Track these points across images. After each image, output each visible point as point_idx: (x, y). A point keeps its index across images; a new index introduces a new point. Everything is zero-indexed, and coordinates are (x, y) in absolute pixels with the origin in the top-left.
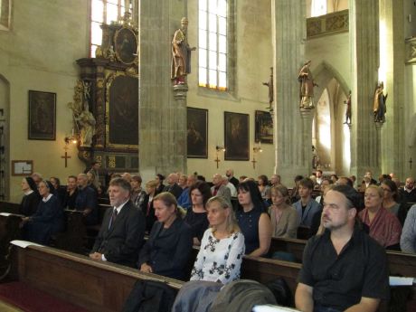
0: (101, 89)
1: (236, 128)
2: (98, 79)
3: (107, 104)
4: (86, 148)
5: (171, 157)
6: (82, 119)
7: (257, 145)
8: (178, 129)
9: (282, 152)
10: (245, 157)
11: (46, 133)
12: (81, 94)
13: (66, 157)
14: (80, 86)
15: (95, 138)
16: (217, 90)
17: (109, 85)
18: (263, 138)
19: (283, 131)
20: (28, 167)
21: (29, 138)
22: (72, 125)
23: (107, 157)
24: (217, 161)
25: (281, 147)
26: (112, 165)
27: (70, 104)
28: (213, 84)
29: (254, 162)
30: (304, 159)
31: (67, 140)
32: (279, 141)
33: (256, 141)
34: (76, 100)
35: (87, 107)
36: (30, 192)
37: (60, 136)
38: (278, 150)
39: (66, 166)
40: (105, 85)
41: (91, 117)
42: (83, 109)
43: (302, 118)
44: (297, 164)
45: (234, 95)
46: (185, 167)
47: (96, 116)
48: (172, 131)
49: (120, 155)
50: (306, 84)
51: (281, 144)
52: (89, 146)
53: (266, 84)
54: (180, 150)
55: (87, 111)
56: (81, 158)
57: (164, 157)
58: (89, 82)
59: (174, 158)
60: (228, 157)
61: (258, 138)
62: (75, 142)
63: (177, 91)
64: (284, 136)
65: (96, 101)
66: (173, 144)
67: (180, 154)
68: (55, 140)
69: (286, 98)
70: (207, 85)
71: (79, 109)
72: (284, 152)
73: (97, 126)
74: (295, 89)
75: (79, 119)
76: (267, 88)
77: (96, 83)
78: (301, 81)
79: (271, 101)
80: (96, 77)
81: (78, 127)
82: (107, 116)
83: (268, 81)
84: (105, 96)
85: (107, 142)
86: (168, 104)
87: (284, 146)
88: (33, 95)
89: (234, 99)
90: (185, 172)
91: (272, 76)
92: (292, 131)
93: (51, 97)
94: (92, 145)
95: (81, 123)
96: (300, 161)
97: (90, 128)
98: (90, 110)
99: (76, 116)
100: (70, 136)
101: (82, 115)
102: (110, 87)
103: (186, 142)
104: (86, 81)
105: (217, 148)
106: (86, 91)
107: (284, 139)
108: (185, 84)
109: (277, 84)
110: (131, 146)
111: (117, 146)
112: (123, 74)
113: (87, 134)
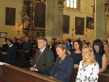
0: (31, 7)
1: (79, 23)
2: (31, 4)
3: (34, 13)
4: (26, 29)
5: (57, 32)
6: (25, 18)
7: (87, 30)
8: (60, 21)
9: (97, 32)
10: (82, 33)
11: (12, 23)
12: (24, 9)
13: (19, 32)
14: (24, 6)
15: (29, 25)
16: (73, 9)
17: (34, 6)
18: (90, 27)
19: (98, 24)
20: (5, 35)
21: (6, 25)
22: (21, 20)
23: (33, 32)
24: (72, 35)
25: (97, 30)
26: (35, 35)
27: (20, 13)
28: (72, 7)
29: (86, 35)
30: (105, 35)
31: (19, 25)
32: (96, 28)
33: (87, 28)
34: (23, 11)
35: (26, 14)
36: (5, 43)
37: (17, 24)
38: (96, 31)
39: (19, 35)
40: (33, 6)
41: (28, 17)
42: (25, 14)
43: (106, 19)
44: (103, 36)
45: (79, 11)
46: (62, 36)
47: (29, 17)
48: (58, 23)
49: (38, 31)
50: (107, 7)
51: (97, 29)
52: (27, 28)
53: (92, 6)
54: (60, 30)
55: (26, 15)
56: (24, 32)
57: (54, 32)
58: (27, 5)
59: (58, 32)
60: (76, 33)
61: (87, 27)
62: (22, 26)
63: (60, 7)
64: (98, 26)
65: (30, 11)
66: (58, 27)
67: (60, 31)
68: (15, 25)
69: (100, 11)
70: (70, 7)
71: (23, 14)
72: (98, 32)
73: (30, 21)
74: (103, 8)
75: (23, 18)
76: (92, 8)
77: (30, 5)
78: (105, 5)
79: (94, 13)
80: (30, 3)
81: (23, 21)
82: (34, 17)
83: (93, 5)
84: (33, 10)
85: (33, 26)
86: (56, 12)
87: (98, 30)
88: (8, 9)
89: (79, 12)
90: (62, 38)
91: (94, 3)
92: (101, 24)
93: (14, 10)
94: (28, 27)
95: (24, 20)
96: (104, 35)
97: (27, 21)
98: (28, 15)
99: (23, 17)
100: (20, 24)
101: (25, 17)
102: (35, 7)
103: (63, 27)
104: (26, 4)
105: (73, 30)
106: (26, 8)
107: (98, 27)
108: (63, 5)
109: (96, 6)
110: (42, 28)
111: (37, 28)
112: (39, 2)
113: (26, 23)
